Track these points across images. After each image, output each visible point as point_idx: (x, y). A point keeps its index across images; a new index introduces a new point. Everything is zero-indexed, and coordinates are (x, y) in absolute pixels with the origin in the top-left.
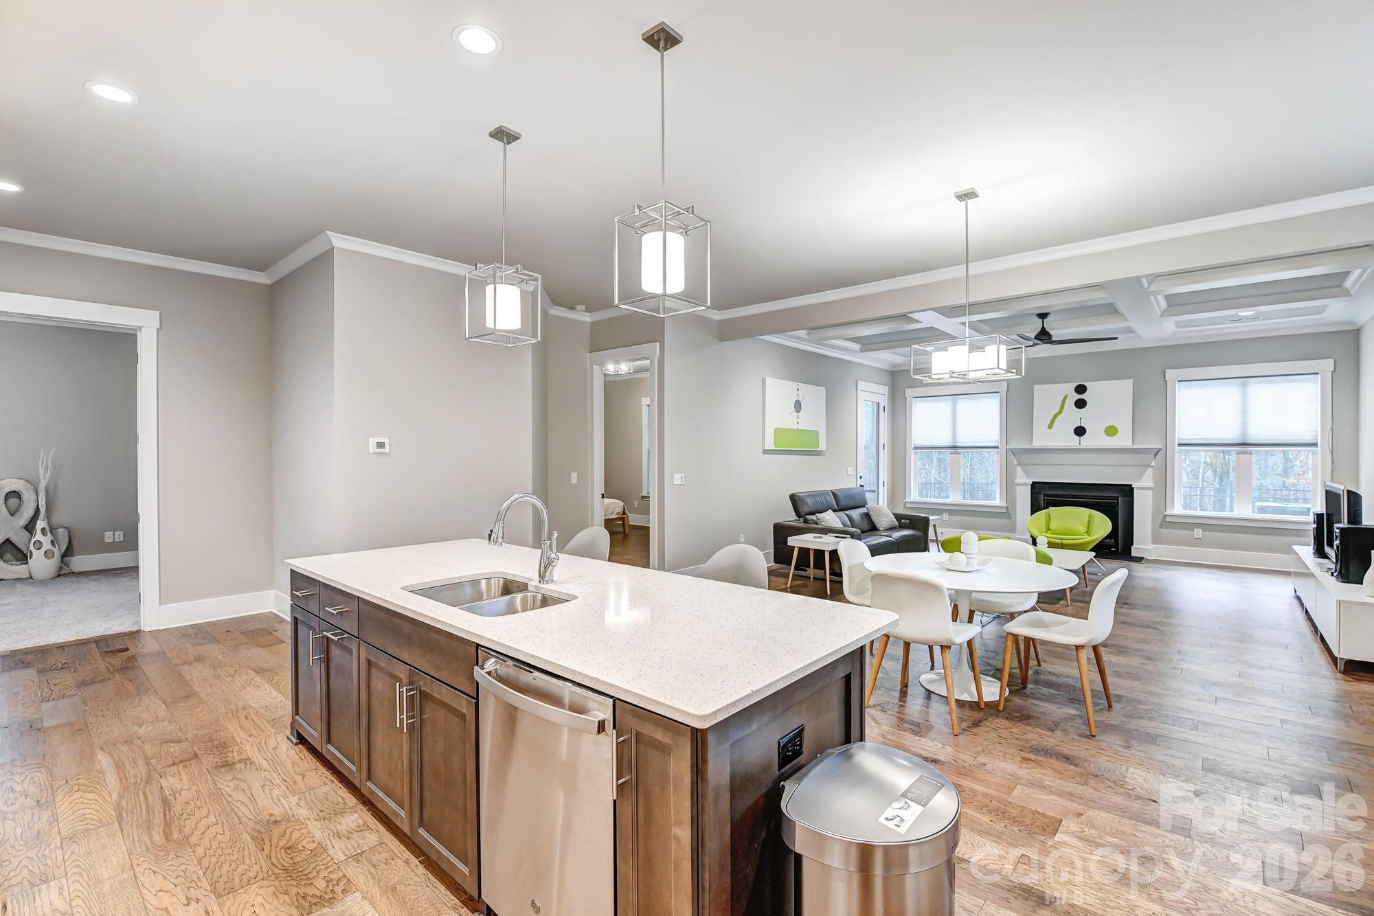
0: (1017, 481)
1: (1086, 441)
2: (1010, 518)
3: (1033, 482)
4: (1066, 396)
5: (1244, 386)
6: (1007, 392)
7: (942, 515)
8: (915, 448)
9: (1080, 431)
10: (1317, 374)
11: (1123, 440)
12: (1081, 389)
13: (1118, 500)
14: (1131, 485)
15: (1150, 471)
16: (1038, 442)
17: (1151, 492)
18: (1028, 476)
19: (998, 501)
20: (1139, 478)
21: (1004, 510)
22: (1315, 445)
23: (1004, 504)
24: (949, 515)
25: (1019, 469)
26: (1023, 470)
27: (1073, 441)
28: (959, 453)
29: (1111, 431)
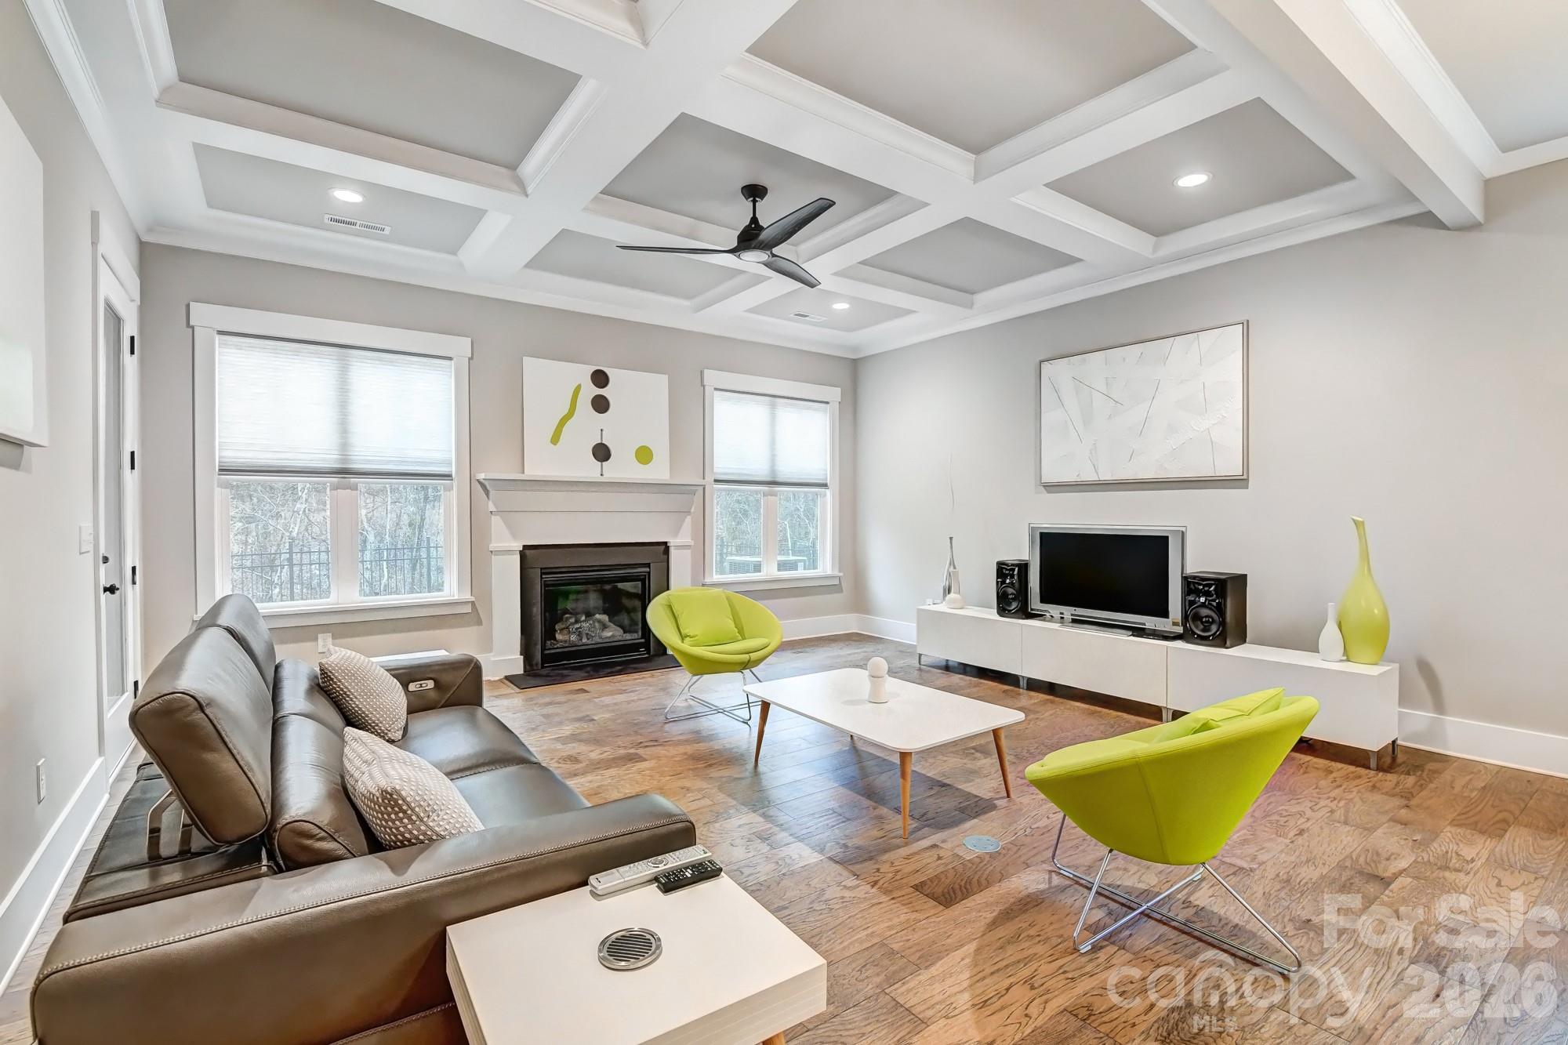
0: (493, 546)
1: (613, 470)
2: (479, 622)
3: (524, 546)
4: (579, 387)
5: (773, 406)
6: (470, 359)
7: (316, 639)
8: (223, 470)
9: (602, 453)
10: (827, 403)
11: (659, 471)
12: (600, 378)
13: (649, 567)
14: (666, 543)
15: (688, 519)
16: (532, 471)
17: (689, 552)
18: (515, 536)
19: (452, 589)
20: (676, 531)
21: (468, 609)
22: (825, 485)
23: (467, 596)
24: (334, 637)
25: (496, 520)
26: (505, 523)
27: (591, 470)
28: (355, 488)
29: (644, 455)
